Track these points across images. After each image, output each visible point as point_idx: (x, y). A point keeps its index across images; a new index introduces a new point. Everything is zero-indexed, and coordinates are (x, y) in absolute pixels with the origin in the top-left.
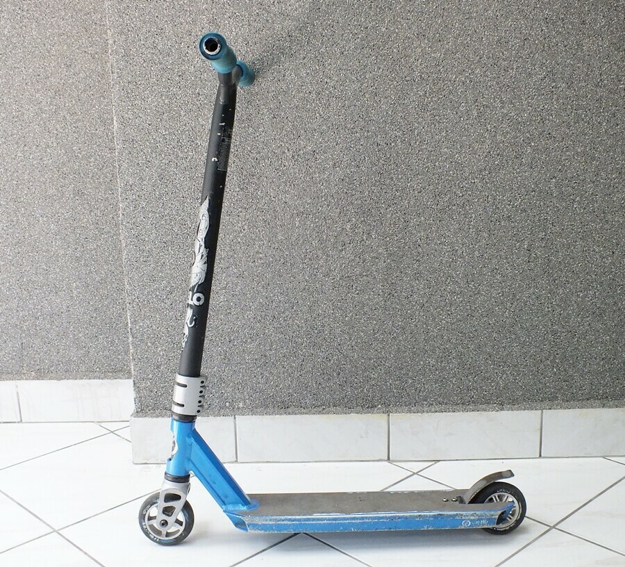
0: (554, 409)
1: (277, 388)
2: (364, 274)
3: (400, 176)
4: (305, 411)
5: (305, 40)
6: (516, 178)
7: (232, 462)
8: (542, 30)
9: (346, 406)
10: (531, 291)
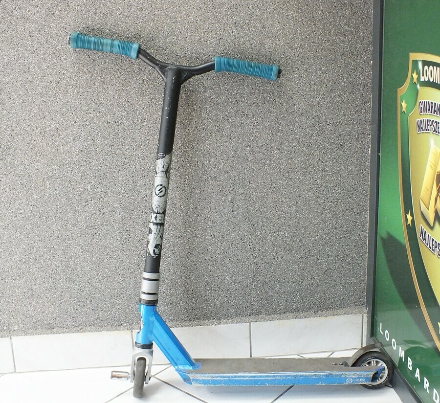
0: (259, 321)
1: (44, 314)
2: (105, 224)
3: (127, 147)
4: (67, 330)
5: (43, 40)
6: (219, 146)
7: (12, 373)
9: (99, 326)
10: (236, 233)
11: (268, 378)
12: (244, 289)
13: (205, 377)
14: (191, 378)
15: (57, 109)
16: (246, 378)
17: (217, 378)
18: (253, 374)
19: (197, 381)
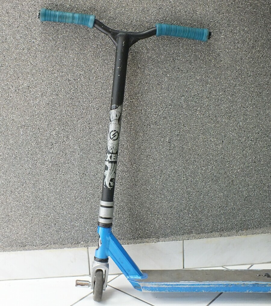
0: (191, 239)
1: (18, 235)
2: (66, 162)
3: (84, 100)
4: (36, 248)
5: (17, 15)
6: (159, 97)
8: (170, 2)
9: (61, 244)
10: (172, 168)
11: (204, 286)
12: (179, 213)
13: (153, 285)
14: (141, 286)
15: (28, 70)
16: (186, 286)
17: (162, 286)
18: (192, 283)
19: (146, 288)
